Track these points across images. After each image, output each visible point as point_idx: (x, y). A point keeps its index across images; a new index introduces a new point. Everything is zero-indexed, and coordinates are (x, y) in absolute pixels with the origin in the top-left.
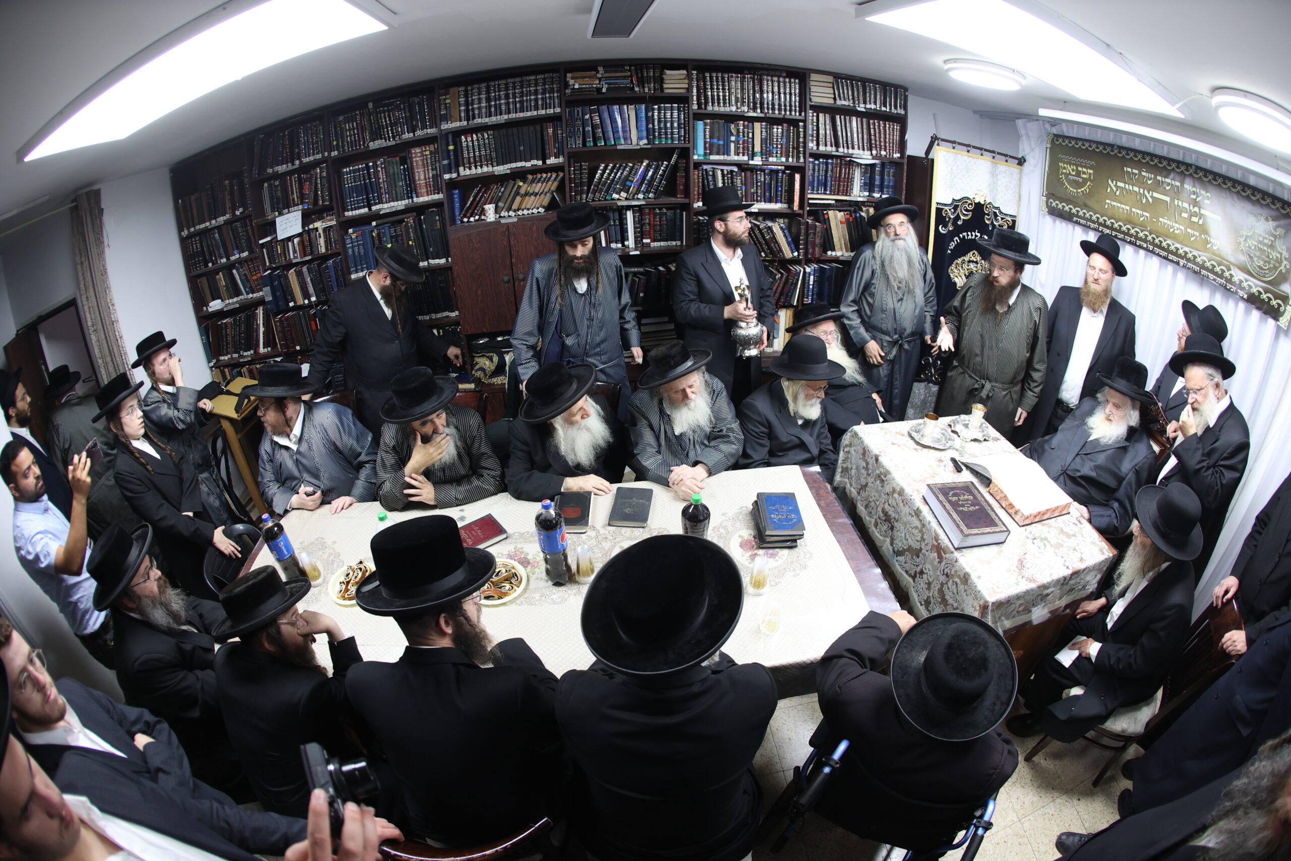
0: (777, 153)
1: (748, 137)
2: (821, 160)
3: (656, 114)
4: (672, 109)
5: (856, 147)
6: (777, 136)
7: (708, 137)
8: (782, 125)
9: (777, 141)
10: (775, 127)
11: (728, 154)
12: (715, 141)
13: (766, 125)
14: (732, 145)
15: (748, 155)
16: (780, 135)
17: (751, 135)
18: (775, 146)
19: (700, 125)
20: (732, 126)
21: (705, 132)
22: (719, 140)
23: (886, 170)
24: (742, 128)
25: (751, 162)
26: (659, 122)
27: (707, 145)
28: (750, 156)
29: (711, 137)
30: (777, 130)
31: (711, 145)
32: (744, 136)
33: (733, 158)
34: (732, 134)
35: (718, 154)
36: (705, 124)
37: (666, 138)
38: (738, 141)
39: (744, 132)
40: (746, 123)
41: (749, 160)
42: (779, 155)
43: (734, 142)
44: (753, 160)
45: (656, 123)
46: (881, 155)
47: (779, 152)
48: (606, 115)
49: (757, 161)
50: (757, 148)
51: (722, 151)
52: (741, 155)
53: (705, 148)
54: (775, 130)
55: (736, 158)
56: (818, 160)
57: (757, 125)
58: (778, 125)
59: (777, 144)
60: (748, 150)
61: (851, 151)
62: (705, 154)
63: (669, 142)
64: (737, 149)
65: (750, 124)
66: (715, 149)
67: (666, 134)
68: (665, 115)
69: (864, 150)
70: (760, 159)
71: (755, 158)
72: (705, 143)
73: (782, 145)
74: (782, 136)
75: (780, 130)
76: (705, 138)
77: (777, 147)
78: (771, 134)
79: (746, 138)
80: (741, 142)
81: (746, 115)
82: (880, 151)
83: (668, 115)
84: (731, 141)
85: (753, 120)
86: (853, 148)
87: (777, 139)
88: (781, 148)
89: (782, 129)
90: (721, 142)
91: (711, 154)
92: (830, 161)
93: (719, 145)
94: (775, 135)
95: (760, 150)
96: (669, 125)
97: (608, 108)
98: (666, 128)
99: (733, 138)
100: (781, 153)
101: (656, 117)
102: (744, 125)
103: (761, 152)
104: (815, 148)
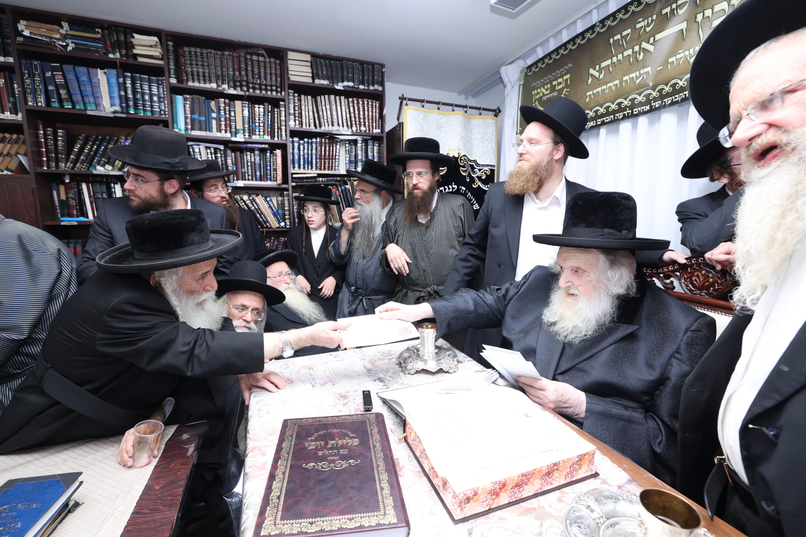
0: (259, 131)
1: (230, 114)
2: (306, 140)
3: (129, 82)
4: (150, 81)
5: (336, 124)
6: (259, 115)
7: (188, 112)
8: (263, 104)
9: (259, 120)
10: (257, 106)
11: (210, 130)
12: (196, 116)
13: (249, 104)
14: (214, 122)
15: (231, 132)
16: (262, 114)
17: (232, 114)
18: (257, 124)
19: (179, 99)
20: (213, 104)
21: (185, 107)
22: (200, 116)
23: (369, 147)
24: (222, 105)
25: (233, 139)
26: (134, 92)
27: (188, 121)
28: (234, 133)
29: (192, 113)
30: (259, 109)
31: (193, 121)
32: (225, 114)
33: (215, 134)
34: (213, 112)
35: (200, 130)
36: (185, 99)
37: (145, 111)
38: (220, 119)
39: (225, 110)
40: (227, 101)
41: (232, 136)
42: (262, 133)
43: (216, 119)
44: (236, 137)
45: (129, 91)
46: (361, 131)
47: (262, 130)
48: (71, 77)
49: (240, 138)
50: (239, 126)
51: (203, 127)
52: (223, 132)
53: (186, 124)
54: (257, 109)
55: (218, 135)
56: (303, 140)
57: (238, 103)
58: (259, 104)
59: (259, 123)
60: (231, 128)
61: (331, 128)
62: (186, 129)
63: (149, 114)
64: (219, 126)
65: (232, 103)
66: (197, 125)
67: (144, 106)
68: (142, 88)
69: (343, 126)
70: (242, 136)
71: (238, 135)
72: (186, 118)
73: (264, 123)
74: (264, 115)
75: (262, 110)
76: (185, 113)
77: (259, 126)
78: (252, 114)
79: (228, 116)
80: (223, 119)
81: (225, 92)
82: (360, 127)
83: (146, 87)
84: (213, 118)
85: (233, 98)
86: (333, 125)
87: (259, 118)
88: (264, 126)
89: (264, 108)
90: (203, 118)
91: (192, 129)
92: (314, 140)
93: (200, 121)
94: (257, 114)
95: (242, 127)
96: (147, 97)
97: (74, 69)
98: (144, 100)
99: (214, 115)
100: (264, 132)
101: (129, 85)
102: (225, 103)
103: (244, 130)
104: (297, 126)
